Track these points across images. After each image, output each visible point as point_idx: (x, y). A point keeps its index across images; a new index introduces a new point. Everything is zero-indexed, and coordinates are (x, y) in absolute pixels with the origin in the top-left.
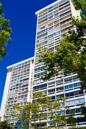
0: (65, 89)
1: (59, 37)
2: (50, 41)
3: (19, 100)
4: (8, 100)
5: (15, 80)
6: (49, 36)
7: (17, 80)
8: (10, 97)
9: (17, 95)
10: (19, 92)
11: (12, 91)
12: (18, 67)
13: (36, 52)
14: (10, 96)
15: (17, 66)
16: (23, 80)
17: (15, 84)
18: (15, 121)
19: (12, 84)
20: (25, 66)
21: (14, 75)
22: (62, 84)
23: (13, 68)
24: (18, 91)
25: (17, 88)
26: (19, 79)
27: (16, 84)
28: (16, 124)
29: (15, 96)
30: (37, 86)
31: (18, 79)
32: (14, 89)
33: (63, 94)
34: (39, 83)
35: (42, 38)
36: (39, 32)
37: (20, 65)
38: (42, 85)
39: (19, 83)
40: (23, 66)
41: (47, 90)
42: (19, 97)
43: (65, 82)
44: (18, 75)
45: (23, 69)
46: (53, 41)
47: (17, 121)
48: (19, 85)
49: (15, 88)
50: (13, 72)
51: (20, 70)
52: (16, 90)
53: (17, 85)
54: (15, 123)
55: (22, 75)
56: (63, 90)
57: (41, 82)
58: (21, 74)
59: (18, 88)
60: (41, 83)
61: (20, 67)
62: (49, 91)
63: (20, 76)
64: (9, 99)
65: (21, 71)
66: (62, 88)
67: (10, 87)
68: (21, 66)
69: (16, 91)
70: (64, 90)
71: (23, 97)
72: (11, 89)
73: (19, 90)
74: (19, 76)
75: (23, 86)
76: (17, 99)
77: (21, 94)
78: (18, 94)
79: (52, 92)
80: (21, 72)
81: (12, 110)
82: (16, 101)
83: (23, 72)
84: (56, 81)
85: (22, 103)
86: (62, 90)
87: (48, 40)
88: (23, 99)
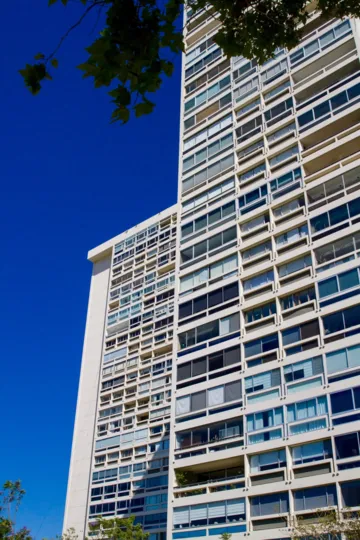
0: (321, 296)
1: (283, 67)
2: (243, 91)
3: (146, 383)
4: (100, 389)
5: (126, 300)
6: (235, 74)
7: (134, 301)
8: (110, 374)
9: (136, 366)
10: (143, 349)
11: (116, 348)
12: (134, 247)
13: (184, 153)
14: (108, 371)
15: (130, 242)
16: (159, 298)
17: (127, 316)
18: (135, 475)
19: (112, 320)
20: (162, 236)
21: (119, 280)
22: (308, 273)
23: (114, 252)
24: (141, 346)
25: (132, 334)
26: (142, 295)
27: (128, 319)
28: (137, 487)
29: (129, 368)
30: (196, 300)
31: (137, 297)
32: (120, 339)
33: (316, 321)
34: (204, 286)
35: (208, 86)
36: (196, 65)
37: (142, 236)
38: (219, 291)
39: (140, 311)
40: (152, 241)
41: (238, 312)
42: (145, 372)
43: (319, 263)
44: (134, 280)
45: (156, 250)
46: (256, 89)
47: (144, 474)
48: (141, 322)
49: (125, 337)
50: (115, 271)
51: (143, 257)
52: (129, 343)
53: (135, 321)
54: (135, 483)
55: (150, 276)
56: (313, 301)
57: (212, 278)
58: (146, 274)
59: (140, 336)
60: (211, 283)
61: (141, 247)
62: (251, 314)
63: (144, 284)
64: (104, 384)
65: (146, 262)
66: (306, 294)
67: (106, 334)
68: (145, 241)
69: (130, 348)
70: (319, 300)
71: (162, 372)
72: (109, 343)
73: (144, 342)
74: (138, 284)
75: (158, 324)
76: (139, 381)
77: (151, 359)
78: (139, 360)
79: (263, 319)
80: (148, 266)
81: (118, 430)
82: (132, 391)
83: (155, 262)
84: (278, 267)
85: (158, 396)
86: (309, 302)
87: (235, 91)
88: (164, 380)
